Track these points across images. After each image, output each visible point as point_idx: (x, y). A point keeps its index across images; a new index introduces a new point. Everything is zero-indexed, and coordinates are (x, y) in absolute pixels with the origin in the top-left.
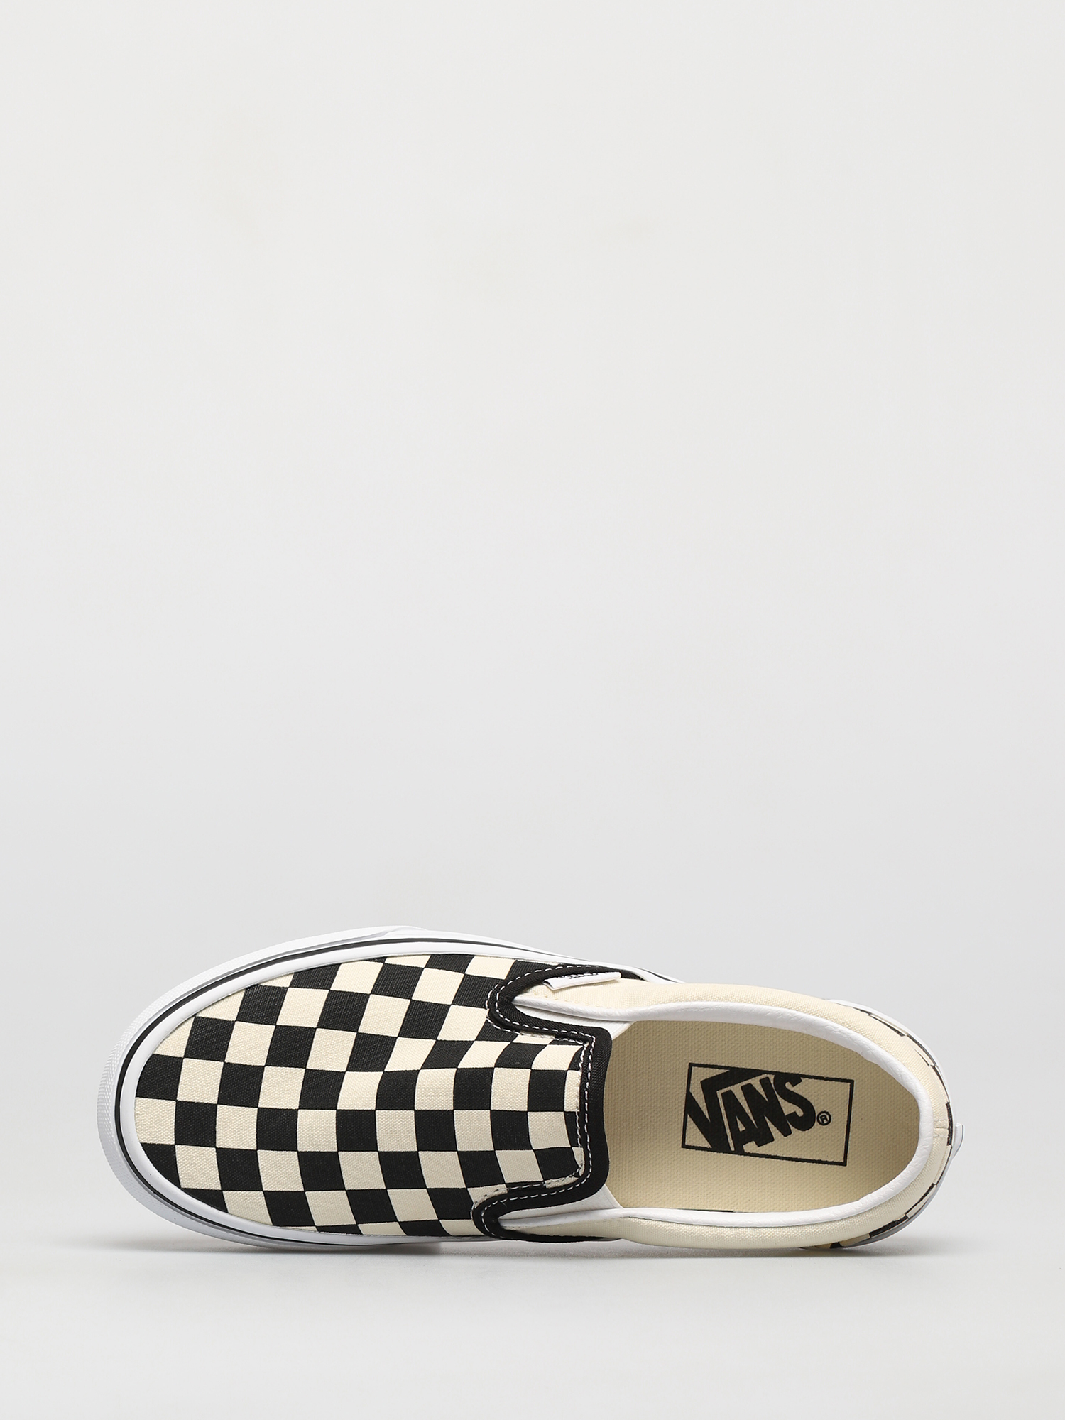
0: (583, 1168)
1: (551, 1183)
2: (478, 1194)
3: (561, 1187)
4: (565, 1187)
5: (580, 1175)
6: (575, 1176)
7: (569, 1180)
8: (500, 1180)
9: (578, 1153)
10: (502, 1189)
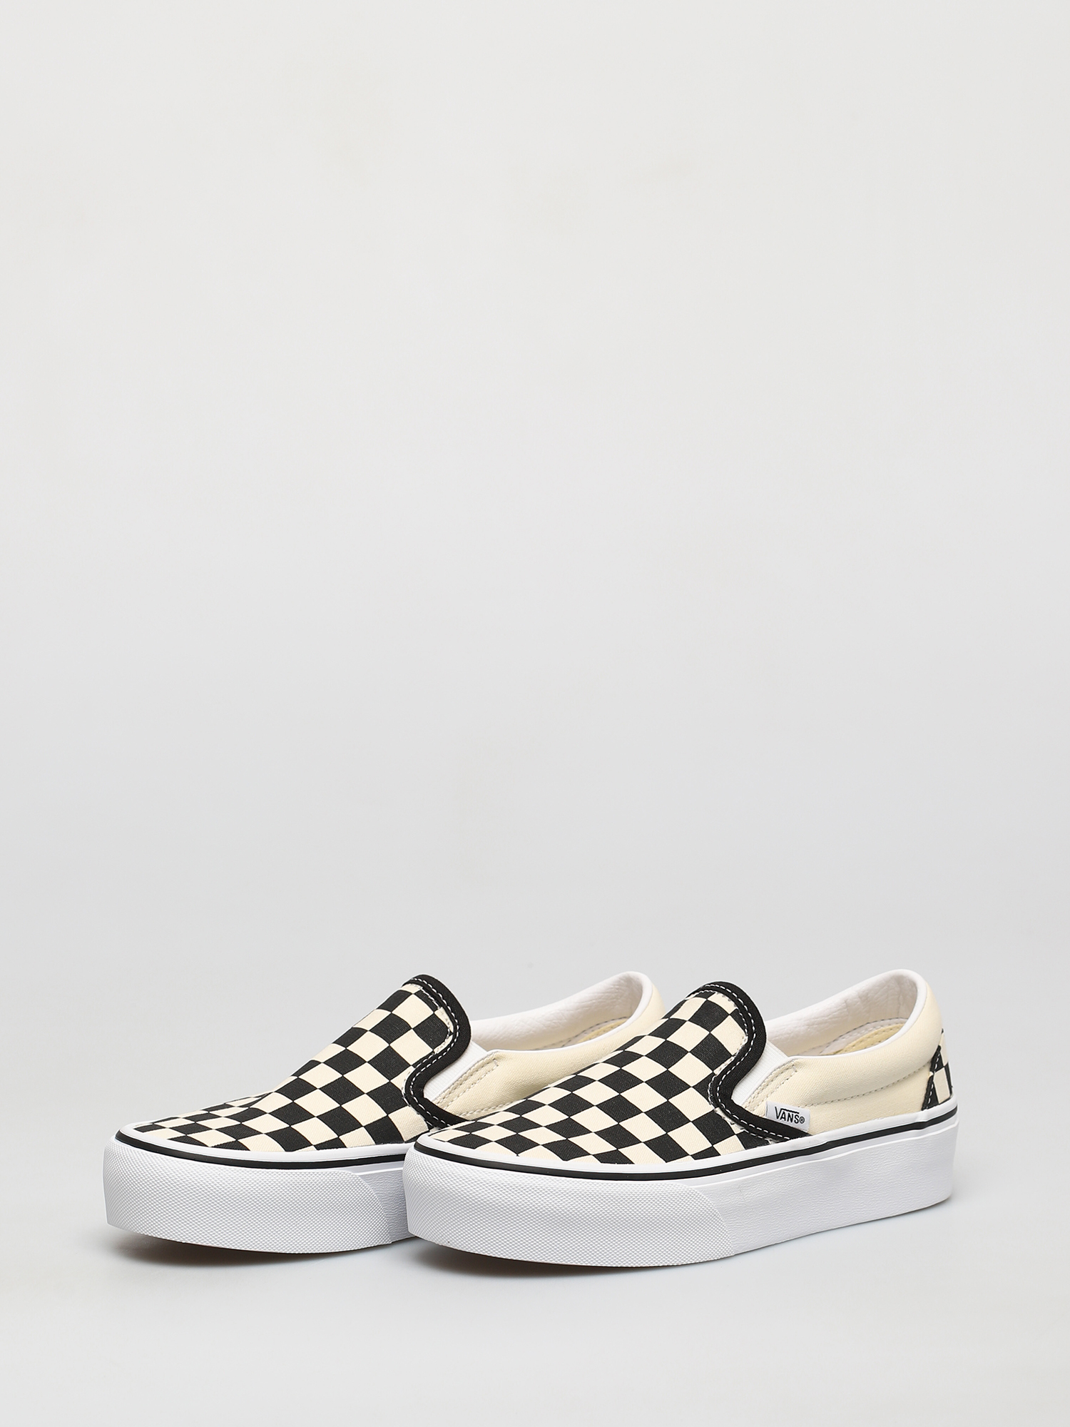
0: (451, 1023)
1: (438, 1050)
2: (400, 1081)
3: (446, 1048)
4: (449, 1045)
5: (452, 1031)
6: (450, 1035)
7: (448, 1041)
8: (407, 1065)
9: (441, 1014)
10: (411, 1070)
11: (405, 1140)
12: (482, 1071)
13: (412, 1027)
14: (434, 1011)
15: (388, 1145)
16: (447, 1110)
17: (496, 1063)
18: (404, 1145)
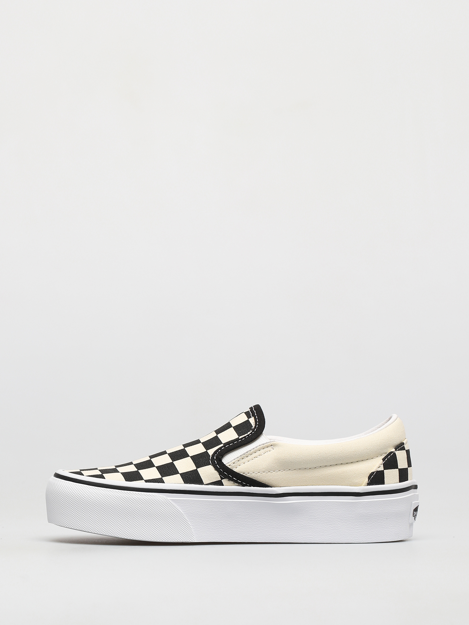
0: (255, 424)
1: (241, 437)
2: (212, 451)
3: (246, 437)
4: (248, 435)
5: (254, 428)
6: (251, 430)
7: (249, 433)
8: (220, 443)
9: (252, 420)
11: (205, 484)
12: (262, 451)
13: (233, 426)
14: (248, 418)
15: (193, 485)
16: (235, 470)
17: (272, 447)
18: (203, 486)
